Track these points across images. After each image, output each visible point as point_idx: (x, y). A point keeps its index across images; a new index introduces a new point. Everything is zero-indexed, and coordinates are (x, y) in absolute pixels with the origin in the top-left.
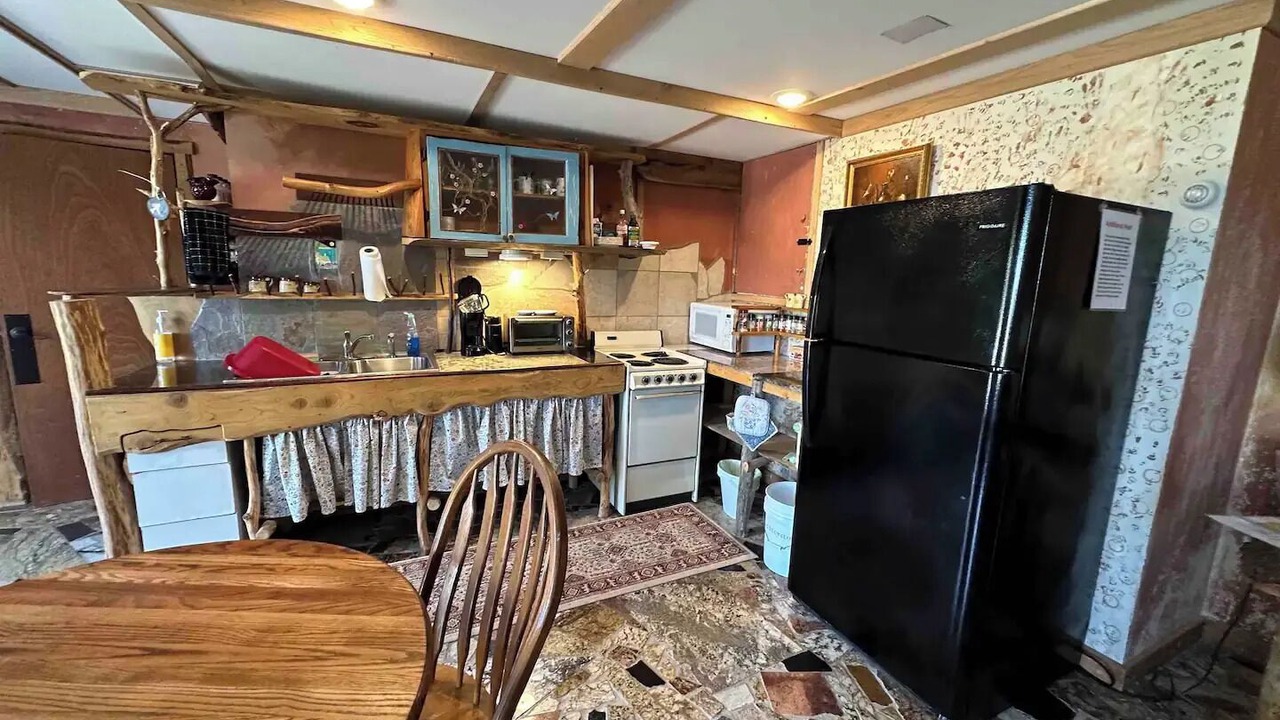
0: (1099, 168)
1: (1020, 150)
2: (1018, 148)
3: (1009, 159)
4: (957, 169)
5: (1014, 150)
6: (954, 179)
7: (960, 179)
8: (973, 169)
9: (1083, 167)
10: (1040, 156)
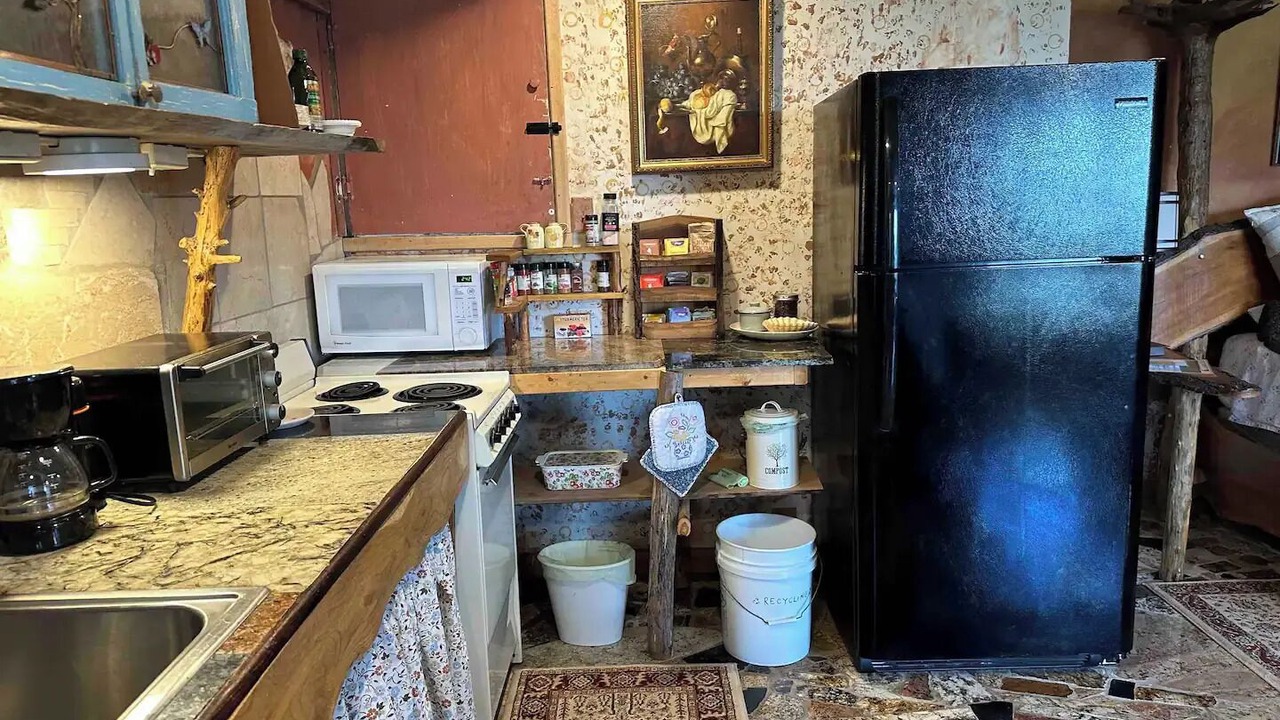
0: (967, 46)
1: (884, 12)
2: (881, 10)
3: (873, 23)
4: (807, 27)
5: (877, 12)
6: (804, 40)
7: (814, 41)
8: (830, 31)
9: (953, 41)
10: (908, 24)
